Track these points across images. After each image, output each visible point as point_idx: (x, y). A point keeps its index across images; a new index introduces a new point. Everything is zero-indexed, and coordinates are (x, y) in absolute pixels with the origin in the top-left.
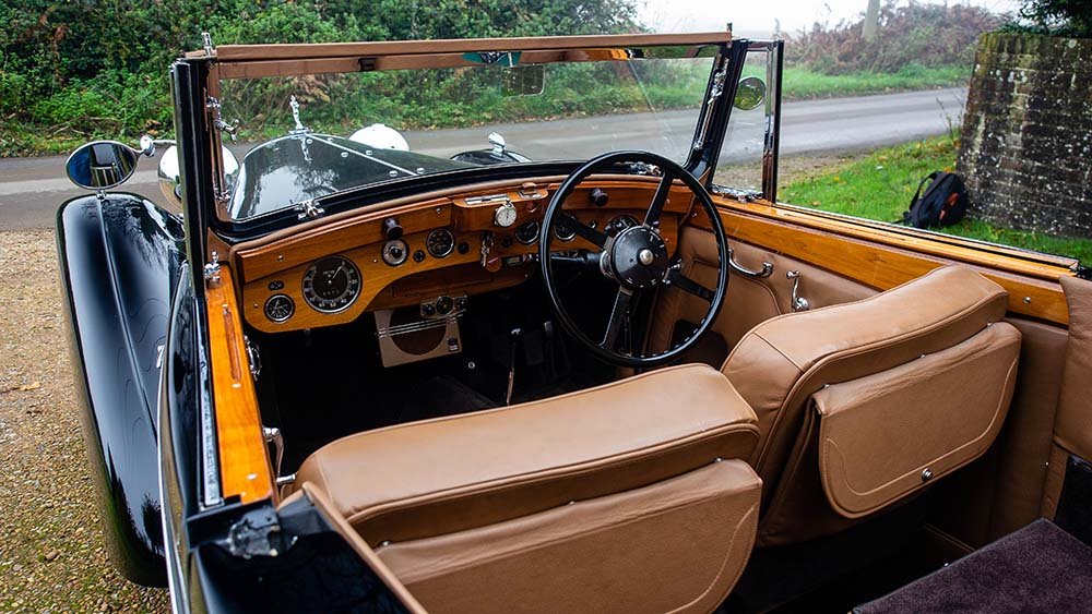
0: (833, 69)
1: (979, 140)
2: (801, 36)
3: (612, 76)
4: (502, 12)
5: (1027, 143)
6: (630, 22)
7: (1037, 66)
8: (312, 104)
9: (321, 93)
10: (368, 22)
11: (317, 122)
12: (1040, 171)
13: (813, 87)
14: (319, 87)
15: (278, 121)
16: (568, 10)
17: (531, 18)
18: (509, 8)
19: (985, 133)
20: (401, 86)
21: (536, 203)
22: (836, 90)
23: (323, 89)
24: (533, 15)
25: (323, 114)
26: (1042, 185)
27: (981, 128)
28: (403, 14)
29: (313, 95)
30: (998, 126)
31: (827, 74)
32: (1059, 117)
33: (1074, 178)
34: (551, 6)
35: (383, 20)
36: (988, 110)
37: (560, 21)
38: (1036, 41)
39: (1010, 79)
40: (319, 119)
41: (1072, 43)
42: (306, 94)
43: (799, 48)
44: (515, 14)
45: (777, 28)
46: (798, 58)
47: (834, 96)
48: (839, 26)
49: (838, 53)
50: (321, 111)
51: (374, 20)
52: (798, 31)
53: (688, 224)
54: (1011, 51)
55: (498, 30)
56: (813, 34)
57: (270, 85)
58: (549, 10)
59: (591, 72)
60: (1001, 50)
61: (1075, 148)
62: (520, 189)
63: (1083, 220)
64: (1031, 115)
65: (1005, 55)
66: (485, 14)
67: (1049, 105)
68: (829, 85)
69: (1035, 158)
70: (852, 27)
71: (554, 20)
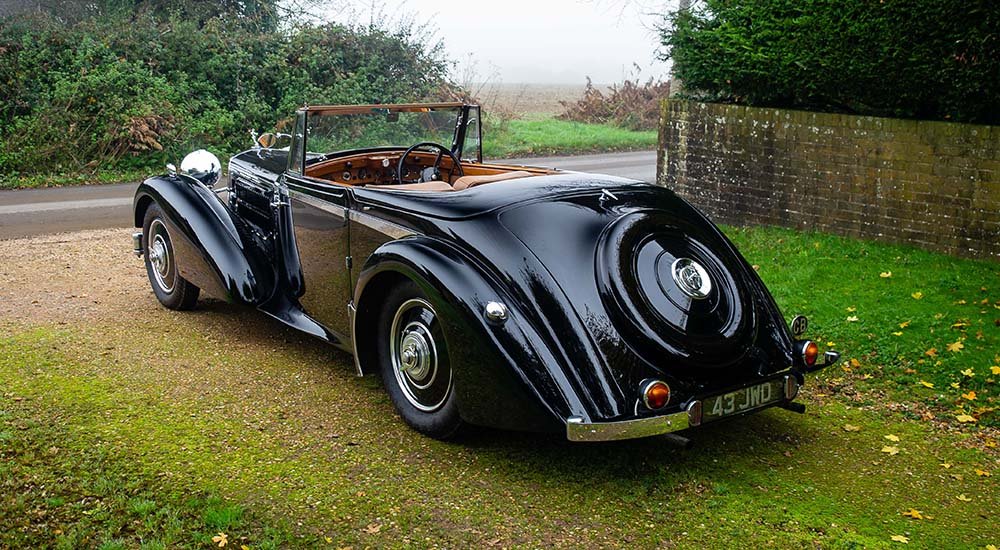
0: (639, 125)
1: (666, 166)
2: (613, 93)
3: (423, 128)
4: (321, 70)
5: (689, 167)
6: (441, 80)
7: (688, 119)
8: (144, 152)
9: (154, 141)
10: (195, 78)
11: (147, 168)
12: (697, 184)
13: (616, 141)
14: (152, 136)
15: (110, 167)
16: (382, 69)
17: (348, 77)
18: (327, 67)
19: (669, 161)
20: (227, 135)
21: (396, 159)
22: (637, 144)
23: (156, 139)
24: (351, 74)
25: (154, 161)
26: (699, 191)
27: (666, 158)
28: (226, 71)
29: (148, 144)
30: (674, 157)
31: (633, 130)
32: (702, 150)
33: (713, 187)
34: (366, 66)
35: (209, 76)
36: (667, 146)
37: (375, 79)
38: (687, 104)
39: (677, 127)
40: (150, 165)
41: (703, 106)
42: (142, 143)
43: (611, 105)
44: (332, 72)
45: (589, 86)
46: (610, 115)
47: (634, 149)
48: (648, 84)
49: (644, 110)
50: (150, 159)
51: (201, 76)
52: (610, 88)
53: (452, 174)
54: (676, 110)
55: (318, 87)
56: (623, 91)
57: (107, 134)
58: (364, 69)
59: (405, 125)
60: (671, 110)
61: (712, 169)
62: (390, 155)
63: (721, 213)
64: (689, 149)
65: (673, 112)
66: (305, 72)
67: (696, 143)
68: (629, 140)
69: (694, 176)
70: (661, 85)
71: (369, 77)
